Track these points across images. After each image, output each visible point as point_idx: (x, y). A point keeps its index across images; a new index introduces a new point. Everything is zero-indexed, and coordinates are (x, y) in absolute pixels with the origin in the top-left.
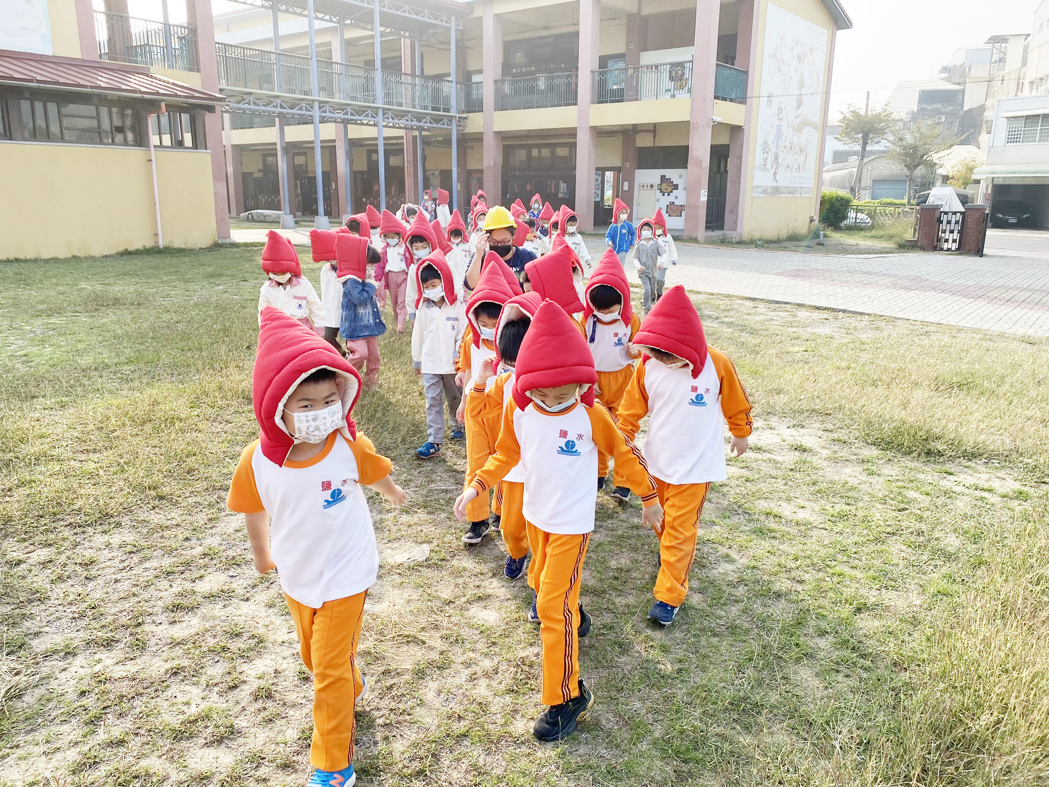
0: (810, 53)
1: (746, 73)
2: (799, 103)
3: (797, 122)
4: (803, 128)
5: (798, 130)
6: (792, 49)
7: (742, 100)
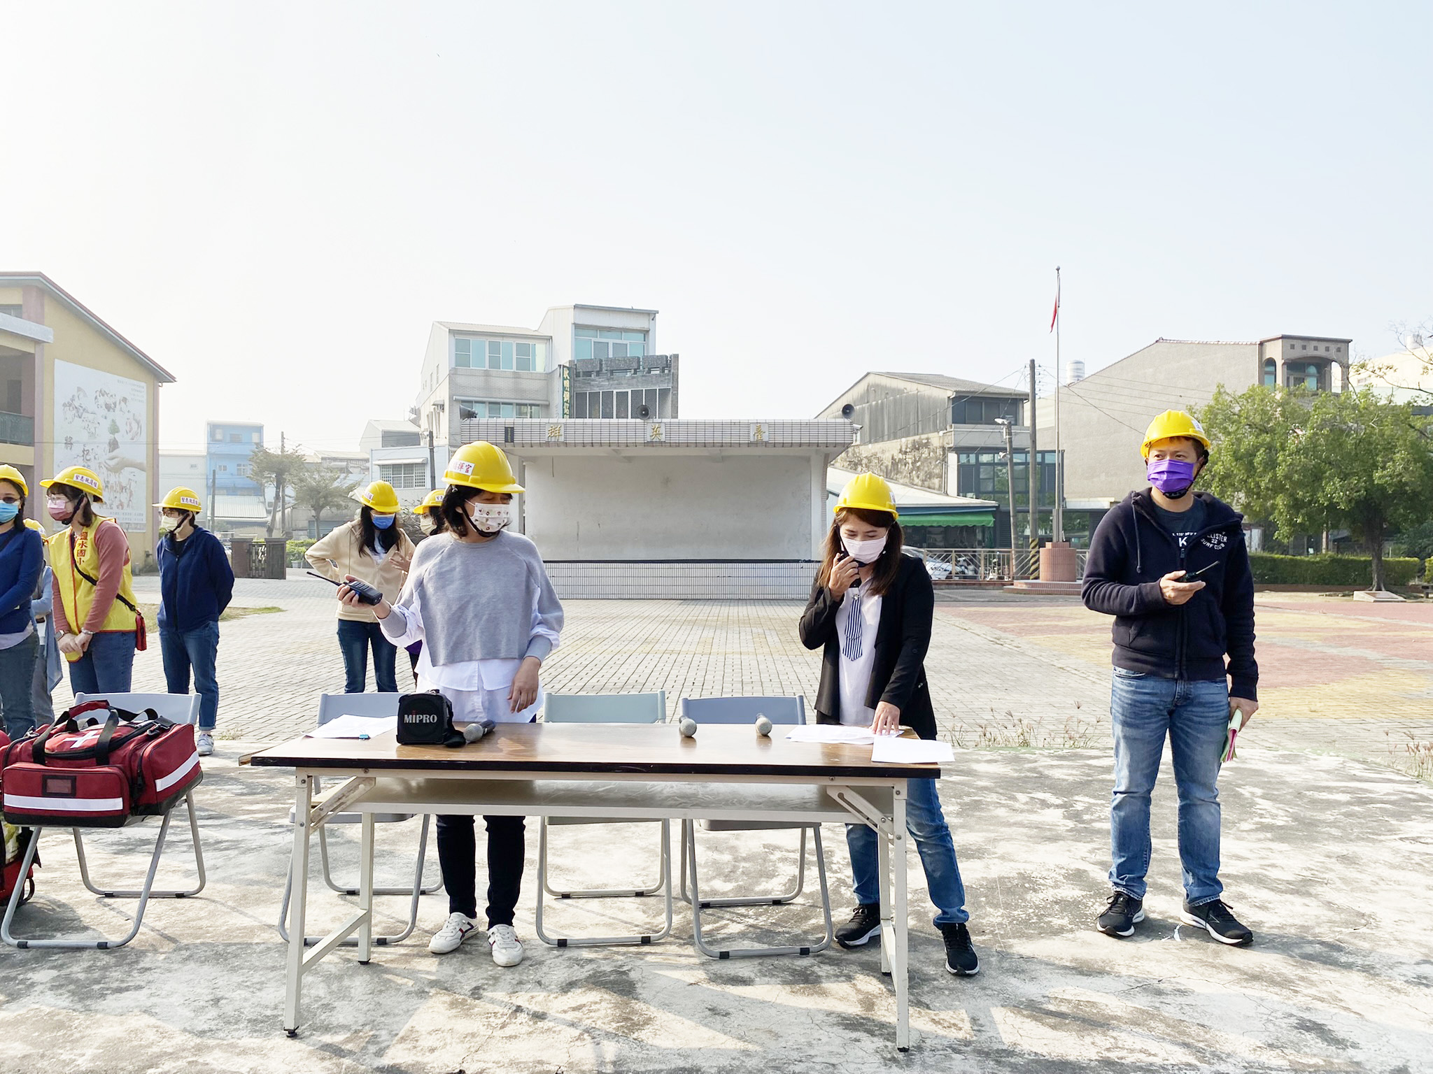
0: (123, 403)
1: (32, 418)
2: (114, 445)
3: (112, 463)
4: (122, 468)
5: (117, 469)
6: (96, 398)
7: (31, 443)
